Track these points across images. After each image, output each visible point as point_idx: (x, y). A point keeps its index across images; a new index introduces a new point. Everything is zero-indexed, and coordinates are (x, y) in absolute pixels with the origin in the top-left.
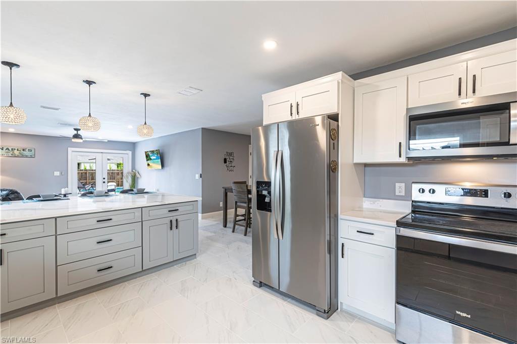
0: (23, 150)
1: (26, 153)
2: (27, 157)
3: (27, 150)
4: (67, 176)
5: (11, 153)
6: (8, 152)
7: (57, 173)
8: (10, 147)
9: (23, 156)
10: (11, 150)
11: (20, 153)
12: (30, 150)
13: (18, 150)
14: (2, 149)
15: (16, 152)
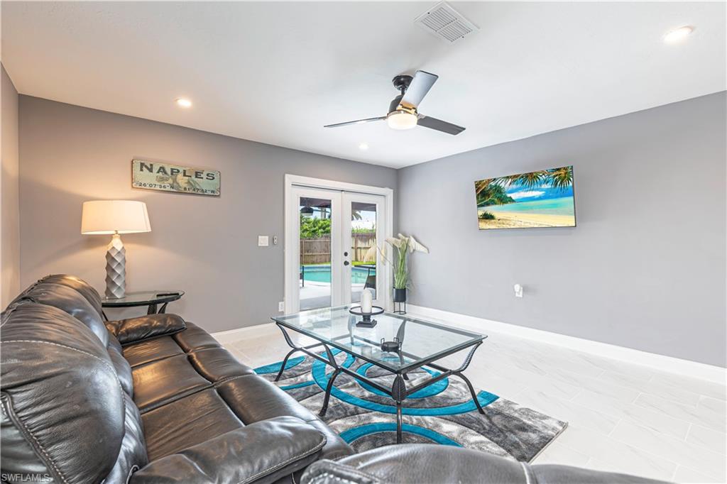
0: (197, 175)
1: (203, 183)
2: (203, 194)
3: (204, 176)
4: (284, 248)
5: (171, 181)
6: (162, 179)
7: (264, 241)
8: (169, 164)
9: (196, 192)
10: (169, 172)
11: (189, 182)
12: (211, 177)
13: (185, 175)
14: (151, 170)
15: (182, 180)
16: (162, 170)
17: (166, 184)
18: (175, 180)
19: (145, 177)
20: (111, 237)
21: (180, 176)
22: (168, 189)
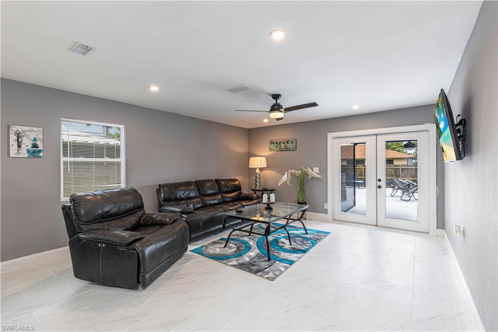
0: (288, 143)
2: (290, 150)
3: (290, 142)
4: (327, 174)
6: (277, 146)
7: (316, 170)
8: (279, 140)
9: (287, 150)
10: (279, 143)
11: (285, 146)
12: (292, 142)
13: (283, 143)
14: (274, 144)
15: (283, 145)
16: (277, 143)
17: (278, 148)
18: (280, 146)
19: (273, 146)
20: (256, 168)
21: (282, 144)
22: (279, 150)
